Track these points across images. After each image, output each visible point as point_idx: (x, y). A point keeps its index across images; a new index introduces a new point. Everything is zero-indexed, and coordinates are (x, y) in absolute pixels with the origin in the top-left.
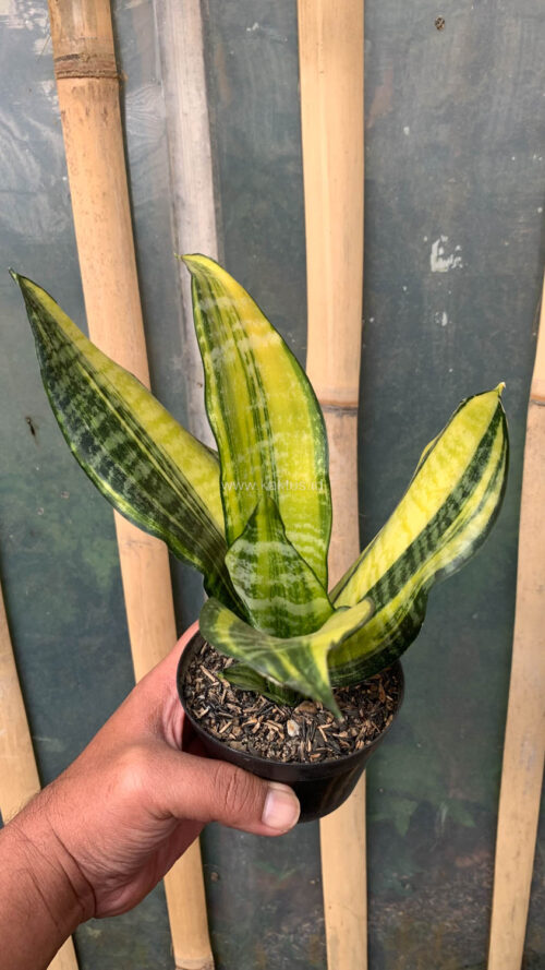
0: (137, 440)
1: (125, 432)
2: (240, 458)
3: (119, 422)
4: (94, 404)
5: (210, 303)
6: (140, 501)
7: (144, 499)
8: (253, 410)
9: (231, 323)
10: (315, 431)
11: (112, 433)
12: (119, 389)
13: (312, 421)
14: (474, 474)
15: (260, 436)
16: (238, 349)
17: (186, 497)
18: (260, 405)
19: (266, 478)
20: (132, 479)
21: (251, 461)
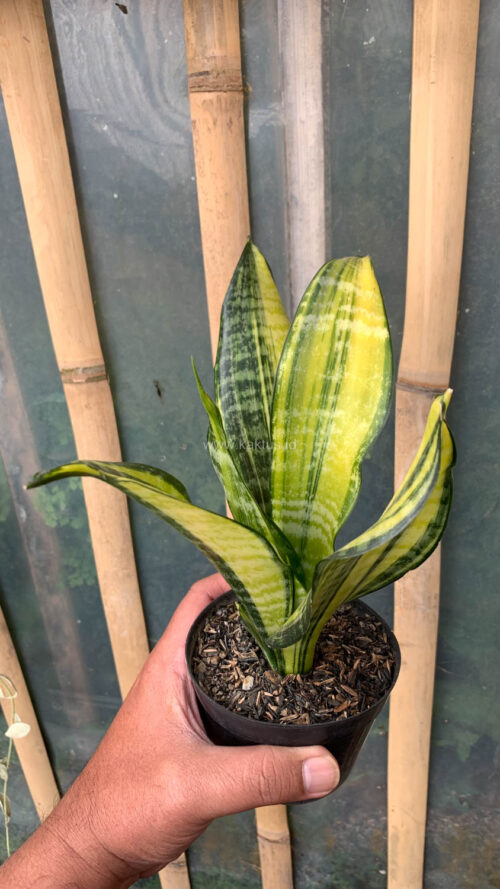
0: (263, 384)
1: (257, 374)
2: (296, 413)
3: (257, 365)
4: (247, 344)
5: (331, 282)
6: (232, 423)
7: (237, 425)
8: (325, 380)
9: (341, 303)
10: (374, 423)
11: (247, 369)
13: (376, 415)
15: (323, 404)
16: (335, 325)
18: (335, 379)
19: (317, 445)
20: (238, 407)
21: (307, 422)
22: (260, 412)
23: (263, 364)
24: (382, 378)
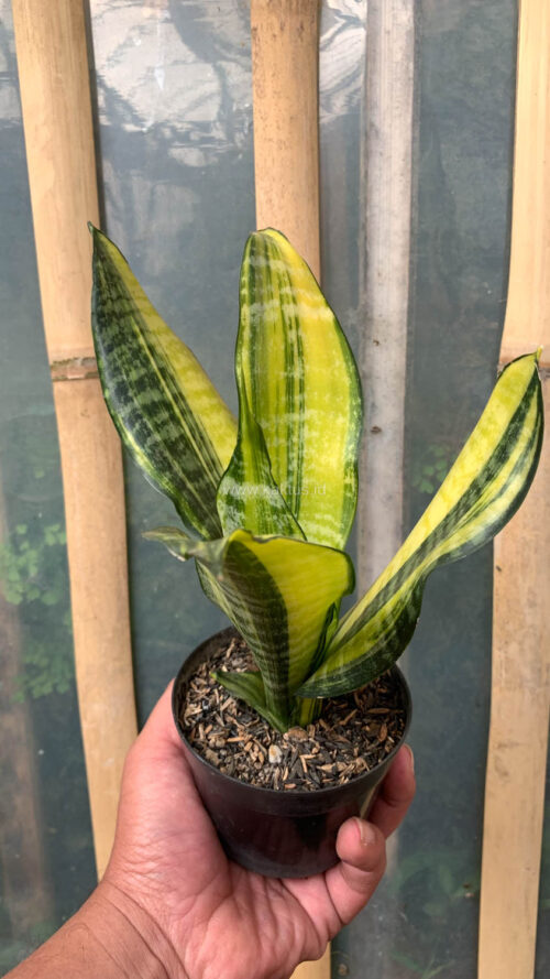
0: (173, 403)
1: (163, 392)
3: (159, 381)
4: (138, 358)
5: (262, 261)
6: (159, 459)
7: (165, 458)
8: (287, 378)
9: (280, 286)
10: (352, 415)
11: (149, 388)
12: (168, 352)
13: (351, 405)
14: (502, 455)
15: (290, 407)
16: (282, 312)
17: (211, 471)
18: (297, 375)
19: (291, 455)
20: (157, 437)
21: (277, 432)
22: (183, 437)
23: (164, 378)
24: (344, 365)
